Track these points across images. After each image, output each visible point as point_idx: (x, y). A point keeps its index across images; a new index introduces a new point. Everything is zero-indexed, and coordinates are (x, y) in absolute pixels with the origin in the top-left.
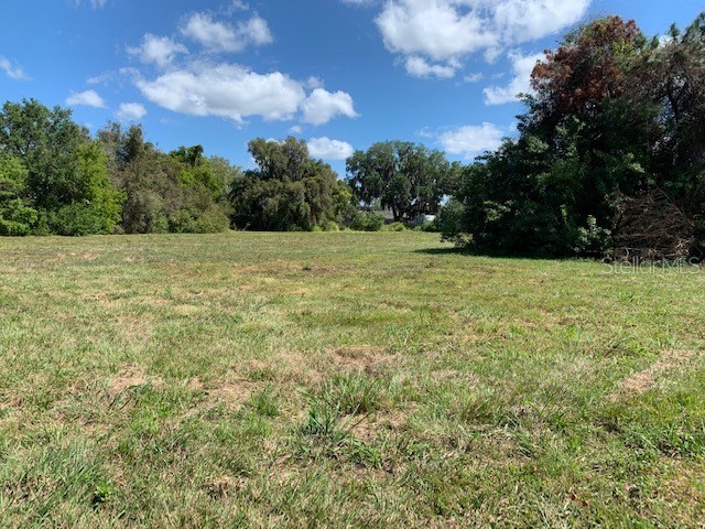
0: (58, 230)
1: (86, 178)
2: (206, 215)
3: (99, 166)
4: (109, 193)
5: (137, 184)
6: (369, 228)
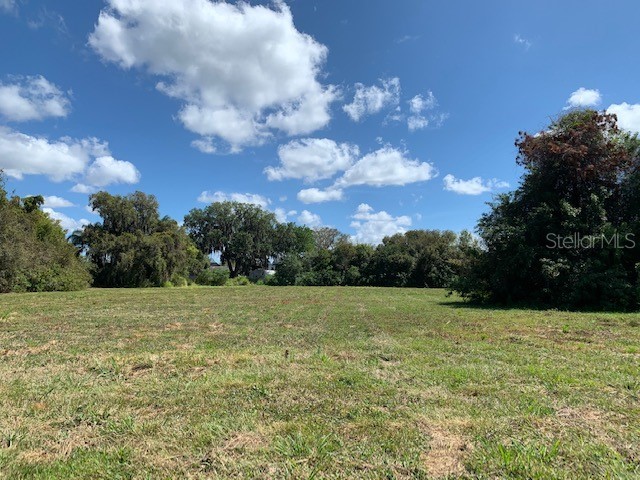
6: (214, 283)
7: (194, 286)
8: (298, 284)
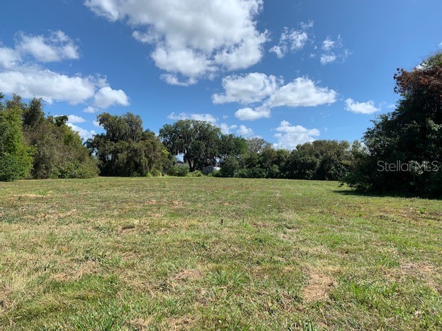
1: (11, 136)
5: (44, 141)
6: (179, 175)
7: (166, 176)
8: (236, 177)
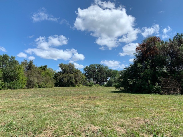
0: (10, 88)
1: (18, 74)
2: (48, 83)
3: (21, 71)
4: (24, 78)
5: (31, 75)
7: (84, 86)
